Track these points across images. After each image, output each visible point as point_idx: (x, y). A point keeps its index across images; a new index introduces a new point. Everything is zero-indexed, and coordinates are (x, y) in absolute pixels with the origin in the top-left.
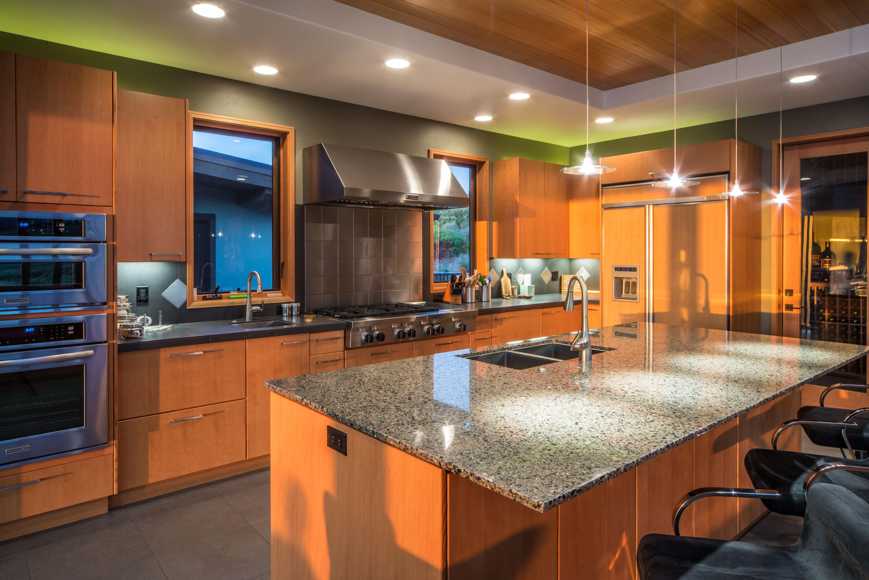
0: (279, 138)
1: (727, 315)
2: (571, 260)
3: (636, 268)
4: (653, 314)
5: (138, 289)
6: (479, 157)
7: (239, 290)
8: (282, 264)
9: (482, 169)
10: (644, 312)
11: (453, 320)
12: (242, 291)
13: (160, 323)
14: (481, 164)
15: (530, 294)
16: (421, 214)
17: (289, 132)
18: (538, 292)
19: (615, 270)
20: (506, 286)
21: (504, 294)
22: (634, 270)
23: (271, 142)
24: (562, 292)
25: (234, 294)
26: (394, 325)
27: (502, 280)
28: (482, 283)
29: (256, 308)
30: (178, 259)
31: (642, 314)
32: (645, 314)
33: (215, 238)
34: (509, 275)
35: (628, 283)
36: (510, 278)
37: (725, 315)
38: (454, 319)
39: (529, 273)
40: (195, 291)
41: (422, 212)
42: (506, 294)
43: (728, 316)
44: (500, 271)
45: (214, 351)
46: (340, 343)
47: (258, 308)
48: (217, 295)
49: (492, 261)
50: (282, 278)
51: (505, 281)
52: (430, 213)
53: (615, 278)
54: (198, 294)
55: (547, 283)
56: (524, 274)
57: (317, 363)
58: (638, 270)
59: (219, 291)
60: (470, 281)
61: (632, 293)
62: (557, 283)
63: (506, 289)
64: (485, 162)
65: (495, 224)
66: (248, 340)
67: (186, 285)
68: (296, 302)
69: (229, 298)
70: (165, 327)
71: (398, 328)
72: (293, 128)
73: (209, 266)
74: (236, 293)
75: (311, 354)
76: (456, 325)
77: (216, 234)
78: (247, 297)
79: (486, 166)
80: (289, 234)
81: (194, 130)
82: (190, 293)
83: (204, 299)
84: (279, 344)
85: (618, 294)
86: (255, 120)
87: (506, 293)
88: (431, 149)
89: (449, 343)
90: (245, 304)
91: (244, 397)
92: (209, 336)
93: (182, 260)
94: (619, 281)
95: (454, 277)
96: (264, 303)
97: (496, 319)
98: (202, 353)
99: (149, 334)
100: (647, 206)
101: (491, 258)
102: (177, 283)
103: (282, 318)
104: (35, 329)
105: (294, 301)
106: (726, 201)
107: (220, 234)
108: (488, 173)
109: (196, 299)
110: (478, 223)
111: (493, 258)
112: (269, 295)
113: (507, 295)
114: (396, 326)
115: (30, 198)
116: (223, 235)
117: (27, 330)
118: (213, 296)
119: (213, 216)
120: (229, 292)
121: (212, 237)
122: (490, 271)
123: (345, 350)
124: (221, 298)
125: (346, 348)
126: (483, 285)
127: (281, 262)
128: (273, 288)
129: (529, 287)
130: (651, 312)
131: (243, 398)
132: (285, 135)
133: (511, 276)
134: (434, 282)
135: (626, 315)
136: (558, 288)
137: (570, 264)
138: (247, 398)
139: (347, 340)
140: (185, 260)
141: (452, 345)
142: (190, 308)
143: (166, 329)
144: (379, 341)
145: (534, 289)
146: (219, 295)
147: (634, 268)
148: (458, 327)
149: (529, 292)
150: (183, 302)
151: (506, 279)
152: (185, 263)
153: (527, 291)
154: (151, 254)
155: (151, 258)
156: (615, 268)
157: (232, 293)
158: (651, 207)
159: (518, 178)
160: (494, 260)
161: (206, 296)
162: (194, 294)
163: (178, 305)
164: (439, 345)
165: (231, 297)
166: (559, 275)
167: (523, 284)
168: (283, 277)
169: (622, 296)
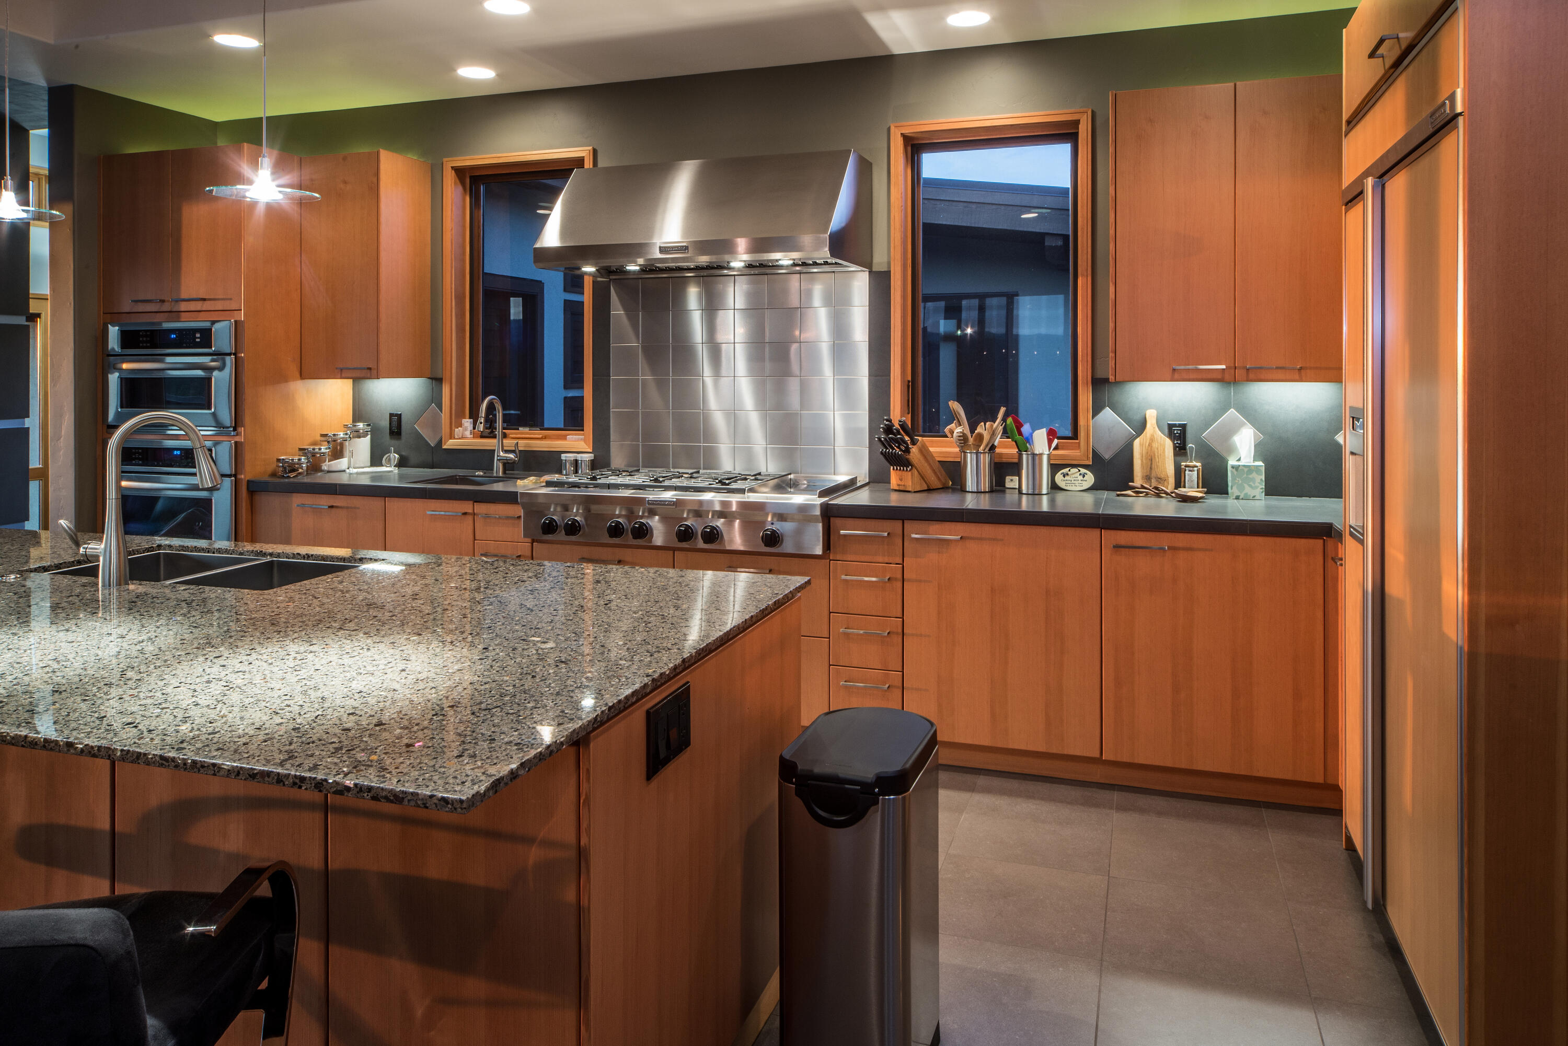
5: (391, 415)
16: (867, 277)
17: (584, 157)
20: (1151, 459)
21: (1137, 481)
25: (523, 431)
27: (1138, 441)
29: (508, 455)
34: (1177, 430)
36: (1179, 437)
41: (868, 271)
44: (1138, 417)
63: (1150, 468)
64: (1079, 121)
67: (442, 412)
72: (591, 148)
74: (527, 430)
75: (477, 538)
79: (1084, 131)
80: (585, 334)
82: (449, 426)
87: (1148, 478)
88: (893, 125)
101: (1099, 381)
104: (181, 453)
105: (591, 451)
108: (1088, 150)
115: (183, 306)
117: (175, 453)
122: (1095, 414)
123: (532, 541)
133: (1184, 431)
142: (445, 447)
144: (567, 534)
150: (438, 438)
151: (1153, 440)
152: (441, 381)
163: (432, 442)
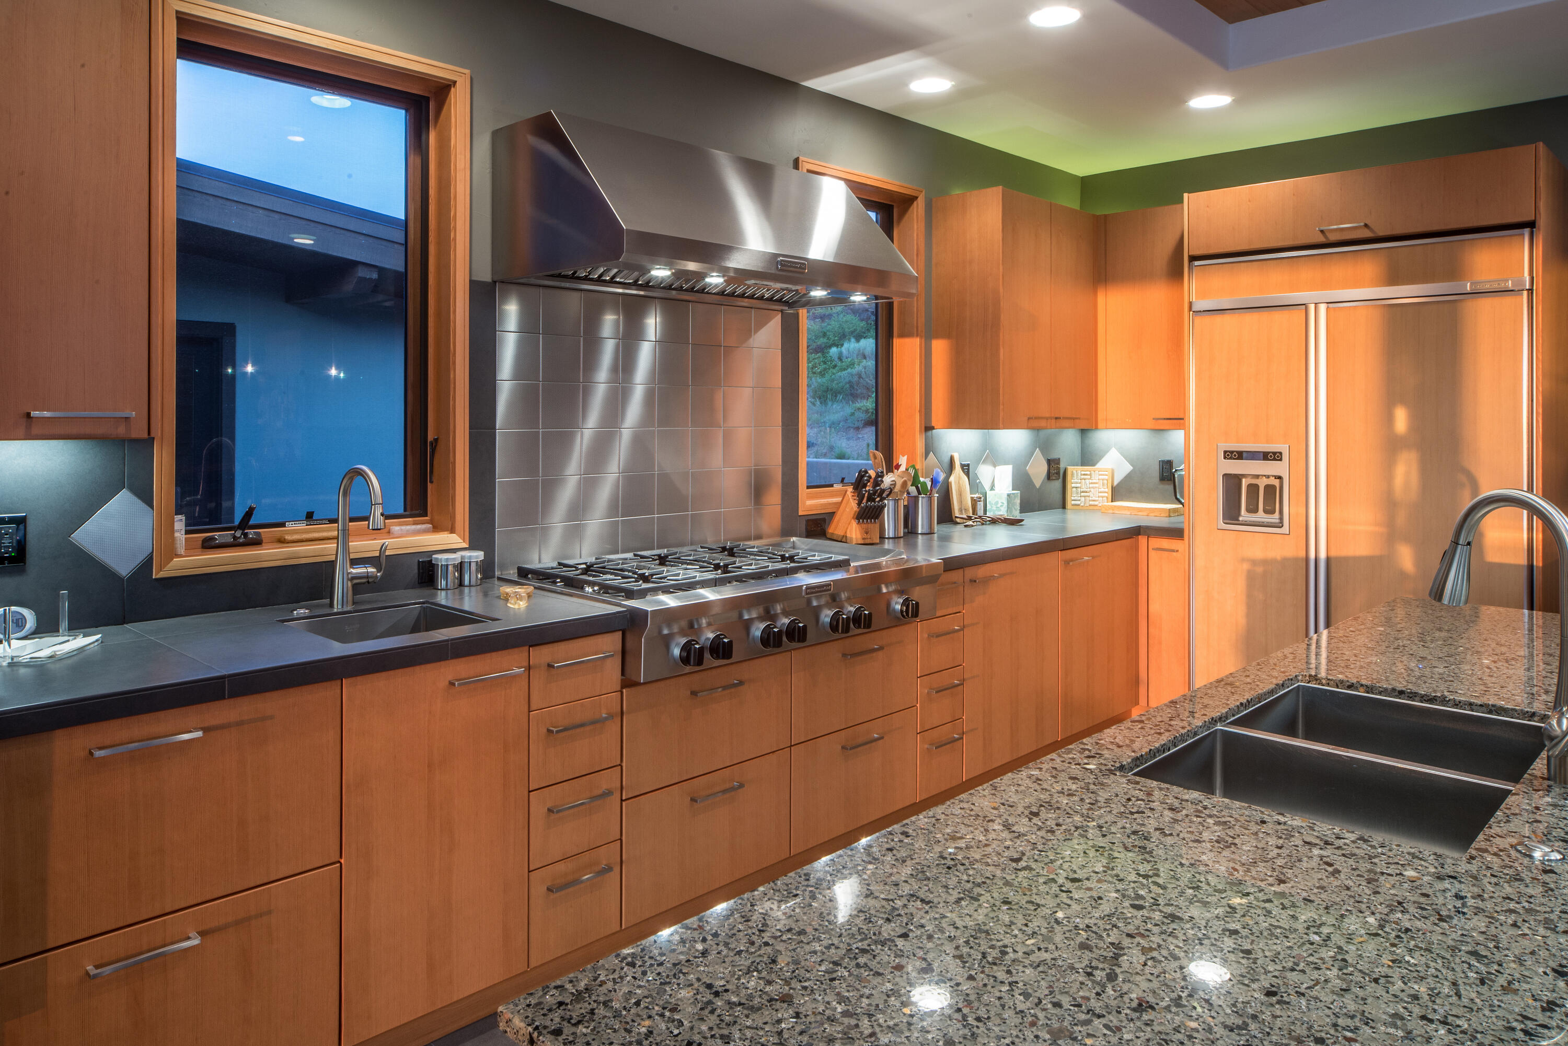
0: (427, 100)
1: (1528, 565)
2: (1084, 432)
3: (1281, 453)
4: (1328, 560)
6: (905, 185)
7: (309, 516)
8: (431, 443)
9: (907, 216)
10: (1303, 554)
11: (884, 590)
12: (321, 521)
13: (64, 624)
14: (908, 201)
15: (1011, 512)
16: (778, 318)
17: (455, 82)
18: (1028, 506)
19: (1225, 458)
20: (960, 494)
21: (957, 513)
22: (1276, 456)
23: (404, 111)
24: (1069, 506)
25: (296, 528)
26: (749, 612)
27: (952, 479)
28: (917, 488)
29: (364, 570)
30: (121, 430)
31: (1296, 560)
32: (1307, 559)
33: (233, 377)
34: (966, 469)
35: (1253, 489)
36: (968, 474)
37: (1523, 566)
38: (887, 587)
39: (1006, 463)
40: (180, 523)
41: (782, 311)
42: (961, 513)
43: (1531, 568)
44: (946, 460)
45: (240, 724)
46: (613, 670)
47: (372, 570)
48: (246, 535)
49: (929, 433)
50: (431, 482)
51: (958, 479)
52: (798, 314)
53: (1225, 475)
54: (187, 532)
55: (1038, 485)
56: (995, 467)
57: (549, 731)
58: (1285, 457)
59: (252, 522)
60: (894, 484)
61: (1266, 511)
62: (1057, 484)
63: (961, 502)
64: (916, 198)
65: (940, 347)
66: (350, 680)
67: (151, 505)
68: (472, 547)
69: (281, 541)
70: (80, 641)
71: (761, 619)
72: (467, 71)
73: (219, 445)
74: (302, 526)
75: (533, 707)
76: (893, 603)
77: (237, 368)
78: (337, 538)
79: (918, 209)
80: (454, 363)
81: (178, 58)
82: (164, 531)
83: (208, 545)
84: (443, 683)
85: (1231, 514)
86: (363, 40)
87: (961, 510)
88: (801, 158)
89: (874, 650)
90: (333, 558)
91: (337, 859)
92: (223, 677)
93: (134, 435)
94: (1232, 482)
95: (863, 476)
96: (387, 553)
97: (973, 581)
98: (199, 734)
99: (22, 671)
100: (1312, 307)
101: (928, 428)
102: (123, 501)
103: (435, 595)
105: (465, 545)
106: (1525, 293)
107: (250, 369)
108: (922, 225)
109: (181, 546)
110: (897, 342)
111: (933, 428)
112: (396, 529)
113: (965, 516)
114: (754, 615)
116: (257, 372)
118: (235, 537)
119: (230, 329)
120: (282, 525)
121: (227, 375)
122: (926, 458)
123: (623, 686)
124: (257, 542)
125: (628, 683)
126: (919, 493)
127: (430, 438)
128: (405, 510)
129: (1009, 495)
130: (1323, 555)
131: (333, 860)
132: (443, 89)
133: (968, 469)
134: (808, 487)
135: (1254, 562)
136: (1058, 497)
137: (1083, 442)
138: (342, 861)
139: (629, 659)
140: (145, 436)
141: (880, 653)
142: (162, 575)
143: (81, 650)
144: (718, 658)
145: (1018, 501)
146: (251, 533)
147: (1274, 453)
148: (898, 607)
149: (1009, 509)
150: (141, 557)
151: (959, 478)
152: (149, 442)
153: (1006, 504)
154: (28, 415)
155: (28, 427)
156: (1225, 452)
157: (290, 526)
158: (1323, 308)
159: (999, 236)
160: (934, 431)
161: (213, 539)
162: (177, 535)
163: (124, 569)
164: (854, 655)
165: (288, 537)
166: (1062, 466)
167: (992, 488)
168: (434, 480)
169: (1241, 519)
